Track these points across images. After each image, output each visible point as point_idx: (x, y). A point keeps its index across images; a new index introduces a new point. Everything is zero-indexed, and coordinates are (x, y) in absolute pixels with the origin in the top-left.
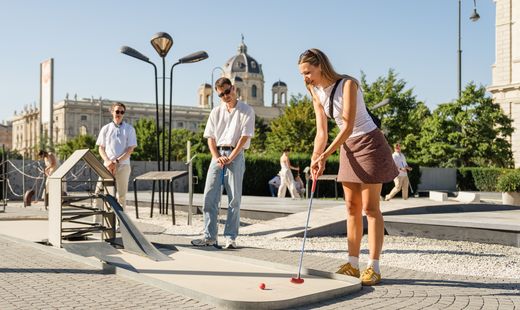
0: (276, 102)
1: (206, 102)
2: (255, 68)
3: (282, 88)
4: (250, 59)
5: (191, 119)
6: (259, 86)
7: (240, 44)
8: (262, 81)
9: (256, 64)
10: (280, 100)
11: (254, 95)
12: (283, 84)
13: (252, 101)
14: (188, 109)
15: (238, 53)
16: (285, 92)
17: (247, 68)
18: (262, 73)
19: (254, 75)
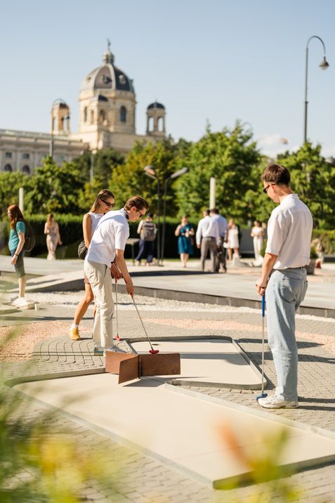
0: (151, 129)
1: (61, 127)
2: (125, 85)
3: (159, 111)
4: (118, 73)
5: (41, 150)
6: (129, 108)
7: (106, 52)
8: (134, 101)
9: (126, 78)
10: (156, 126)
11: (123, 119)
12: (160, 106)
13: (121, 127)
14: (37, 136)
15: (103, 64)
16: (162, 116)
17: (114, 84)
18: (133, 91)
19: (124, 93)
